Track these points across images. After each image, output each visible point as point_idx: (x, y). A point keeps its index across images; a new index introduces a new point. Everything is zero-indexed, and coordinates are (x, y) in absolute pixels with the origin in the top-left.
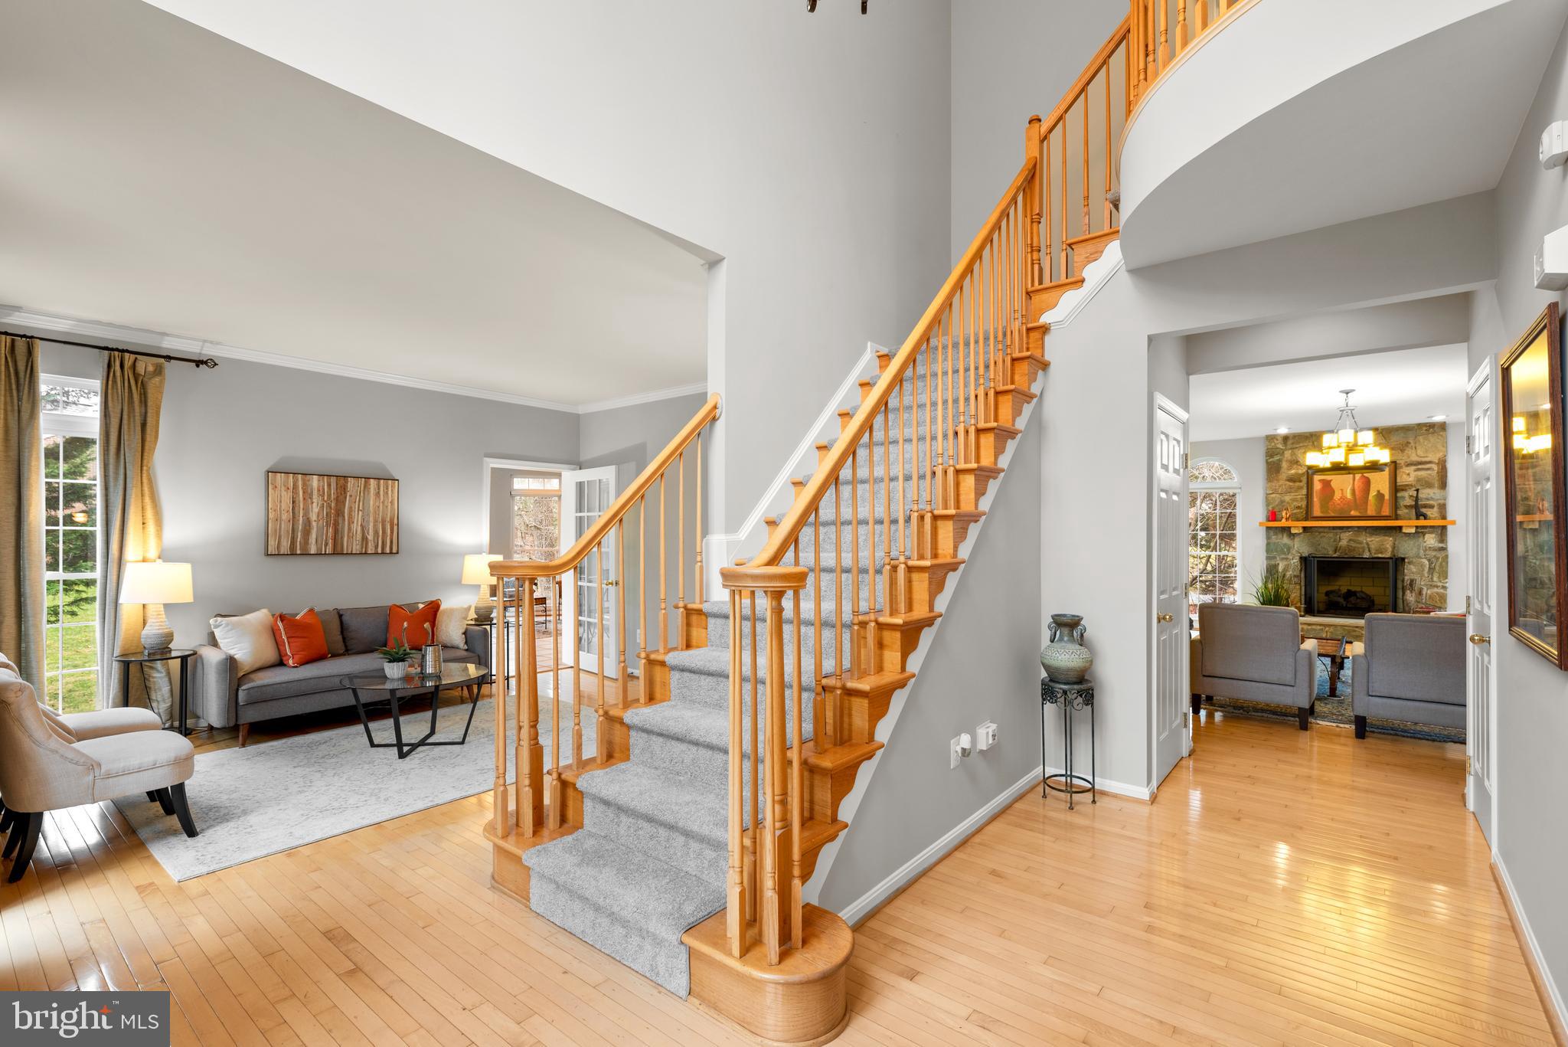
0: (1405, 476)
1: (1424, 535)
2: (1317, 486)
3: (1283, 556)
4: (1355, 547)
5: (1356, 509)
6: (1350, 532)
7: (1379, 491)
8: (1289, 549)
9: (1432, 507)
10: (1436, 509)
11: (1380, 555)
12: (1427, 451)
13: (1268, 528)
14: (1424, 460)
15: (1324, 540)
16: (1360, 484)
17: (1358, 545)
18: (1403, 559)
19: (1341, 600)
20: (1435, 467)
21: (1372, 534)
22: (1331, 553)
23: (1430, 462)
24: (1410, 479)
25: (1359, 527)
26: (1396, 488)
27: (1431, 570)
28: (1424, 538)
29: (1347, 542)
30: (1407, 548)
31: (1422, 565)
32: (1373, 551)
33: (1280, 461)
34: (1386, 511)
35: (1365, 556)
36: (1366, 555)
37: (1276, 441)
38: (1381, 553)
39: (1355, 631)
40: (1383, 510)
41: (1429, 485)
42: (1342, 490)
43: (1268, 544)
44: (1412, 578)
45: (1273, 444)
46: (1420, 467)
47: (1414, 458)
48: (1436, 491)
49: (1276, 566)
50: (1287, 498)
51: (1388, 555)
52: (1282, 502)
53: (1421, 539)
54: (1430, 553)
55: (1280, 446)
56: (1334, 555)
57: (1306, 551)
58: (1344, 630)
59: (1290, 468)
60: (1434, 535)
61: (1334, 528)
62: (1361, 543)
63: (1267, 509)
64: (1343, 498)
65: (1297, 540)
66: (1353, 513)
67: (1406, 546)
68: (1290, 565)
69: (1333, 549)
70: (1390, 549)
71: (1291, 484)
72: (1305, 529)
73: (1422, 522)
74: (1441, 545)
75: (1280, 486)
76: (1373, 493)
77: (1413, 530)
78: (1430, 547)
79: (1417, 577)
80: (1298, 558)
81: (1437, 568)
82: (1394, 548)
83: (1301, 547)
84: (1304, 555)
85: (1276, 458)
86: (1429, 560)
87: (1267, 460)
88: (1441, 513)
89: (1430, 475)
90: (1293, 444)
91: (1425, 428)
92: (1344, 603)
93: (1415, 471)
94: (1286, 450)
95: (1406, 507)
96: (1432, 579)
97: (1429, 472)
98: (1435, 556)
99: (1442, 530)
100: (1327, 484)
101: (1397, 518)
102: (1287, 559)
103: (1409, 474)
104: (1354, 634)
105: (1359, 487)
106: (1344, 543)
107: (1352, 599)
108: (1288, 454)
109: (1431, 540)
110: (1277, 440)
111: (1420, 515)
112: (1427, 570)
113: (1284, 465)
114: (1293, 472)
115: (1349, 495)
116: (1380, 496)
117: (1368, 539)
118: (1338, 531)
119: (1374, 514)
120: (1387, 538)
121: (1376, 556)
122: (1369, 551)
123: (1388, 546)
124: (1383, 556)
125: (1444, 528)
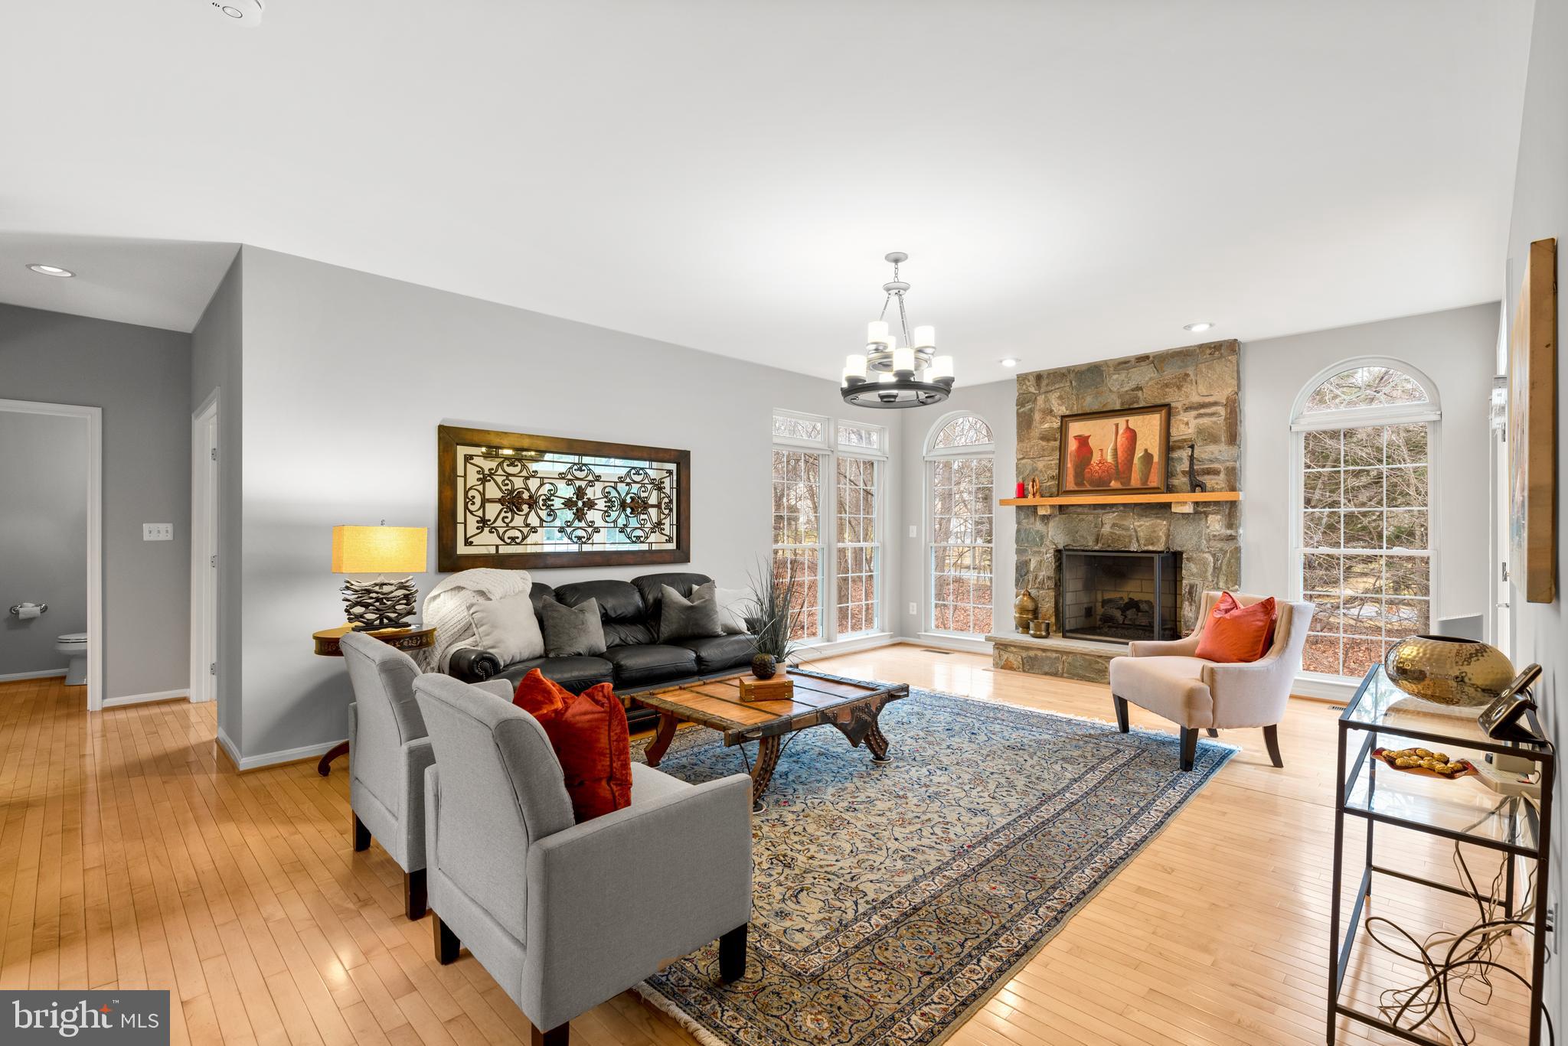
0: (1182, 426)
1: (1207, 517)
2: (1072, 445)
3: (1035, 549)
4: (1120, 536)
5: (1116, 479)
6: (1113, 512)
7: (1146, 450)
8: (1042, 538)
9: (1216, 472)
10: (1222, 476)
11: (1151, 548)
12: (1211, 386)
13: (1019, 508)
14: (1207, 400)
15: (1084, 524)
16: (1124, 439)
17: (1124, 533)
18: (1181, 553)
19: (1118, 614)
20: (1221, 410)
21: (1141, 516)
22: (1091, 544)
23: (1215, 404)
24: (1190, 431)
25: (1124, 505)
26: (1169, 446)
27: (1217, 569)
28: (1207, 522)
29: (1111, 528)
30: (1185, 538)
31: (1205, 564)
32: (1142, 542)
33: (1032, 410)
34: (1155, 480)
35: (1132, 549)
36: (1134, 547)
37: (1028, 384)
38: (1152, 544)
39: (1098, 663)
40: (1150, 478)
41: (1214, 439)
42: (1101, 450)
43: (1018, 531)
44: (1192, 582)
45: (1024, 387)
46: (1202, 411)
47: (1195, 399)
48: (1223, 447)
49: (1027, 563)
50: (1040, 465)
51: (1160, 547)
52: (1034, 470)
53: (1203, 522)
54: (1213, 543)
55: (1032, 390)
56: (1096, 548)
57: (1061, 541)
58: (1084, 660)
59: (1042, 422)
60: (1219, 517)
61: (1095, 506)
62: (1127, 529)
63: (1018, 480)
64: (1102, 462)
65: (1051, 524)
66: (1114, 484)
67: (1184, 533)
68: (1043, 564)
69: (1094, 538)
70: (1164, 539)
71: (1044, 443)
72: (1062, 508)
73: (1199, 496)
74: (1229, 532)
75: (1031, 448)
76: (1139, 453)
77: (1188, 509)
78: (1214, 536)
79: (1198, 581)
80: (1052, 551)
81: (1224, 568)
82: (1168, 536)
83: (1056, 535)
84: (1060, 547)
85: (1028, 406)
86: (1214, 556)
87: (1018, 410)
88: (1229, 481)
89: (1215, 423)
90: (1047, 385)
91: (1208, 351)
92: (1120, 619)
93: (1196, 418)
94: (1040, 394)
95: (1184, 472)
96: (1217, 584)
97: (1214, 419)
98: (1221, 550)
99: (1230, 509)
100: (1083, 441)
101: (1170, 489)
102: (1039, 552)
103: (1187, 424)
104: (1097, 666)
105: (1122, 445)
106: (1106, 529)
107: (1130, 613)
108: (1041, 399)
109: (1215, 524)
110: (1029, 381)
111: (1196, 486)
112: (1210, 570)
113: (1037, 416)
114: (1046, 426)
115: (1109, 458)
116: (1148, 457)
117: (1136, 524)
118: (1100, 511)
119: (1139, 486)
120: (1159, 521)
121: (1146, 548)
122: (1138, 541)
123: (1161, 534)
124: (1155, 549)
125: (1233, 504)
